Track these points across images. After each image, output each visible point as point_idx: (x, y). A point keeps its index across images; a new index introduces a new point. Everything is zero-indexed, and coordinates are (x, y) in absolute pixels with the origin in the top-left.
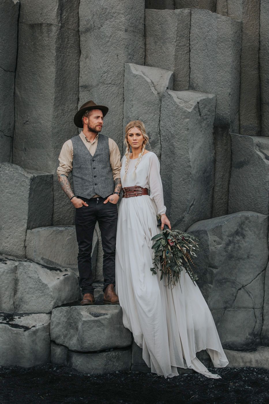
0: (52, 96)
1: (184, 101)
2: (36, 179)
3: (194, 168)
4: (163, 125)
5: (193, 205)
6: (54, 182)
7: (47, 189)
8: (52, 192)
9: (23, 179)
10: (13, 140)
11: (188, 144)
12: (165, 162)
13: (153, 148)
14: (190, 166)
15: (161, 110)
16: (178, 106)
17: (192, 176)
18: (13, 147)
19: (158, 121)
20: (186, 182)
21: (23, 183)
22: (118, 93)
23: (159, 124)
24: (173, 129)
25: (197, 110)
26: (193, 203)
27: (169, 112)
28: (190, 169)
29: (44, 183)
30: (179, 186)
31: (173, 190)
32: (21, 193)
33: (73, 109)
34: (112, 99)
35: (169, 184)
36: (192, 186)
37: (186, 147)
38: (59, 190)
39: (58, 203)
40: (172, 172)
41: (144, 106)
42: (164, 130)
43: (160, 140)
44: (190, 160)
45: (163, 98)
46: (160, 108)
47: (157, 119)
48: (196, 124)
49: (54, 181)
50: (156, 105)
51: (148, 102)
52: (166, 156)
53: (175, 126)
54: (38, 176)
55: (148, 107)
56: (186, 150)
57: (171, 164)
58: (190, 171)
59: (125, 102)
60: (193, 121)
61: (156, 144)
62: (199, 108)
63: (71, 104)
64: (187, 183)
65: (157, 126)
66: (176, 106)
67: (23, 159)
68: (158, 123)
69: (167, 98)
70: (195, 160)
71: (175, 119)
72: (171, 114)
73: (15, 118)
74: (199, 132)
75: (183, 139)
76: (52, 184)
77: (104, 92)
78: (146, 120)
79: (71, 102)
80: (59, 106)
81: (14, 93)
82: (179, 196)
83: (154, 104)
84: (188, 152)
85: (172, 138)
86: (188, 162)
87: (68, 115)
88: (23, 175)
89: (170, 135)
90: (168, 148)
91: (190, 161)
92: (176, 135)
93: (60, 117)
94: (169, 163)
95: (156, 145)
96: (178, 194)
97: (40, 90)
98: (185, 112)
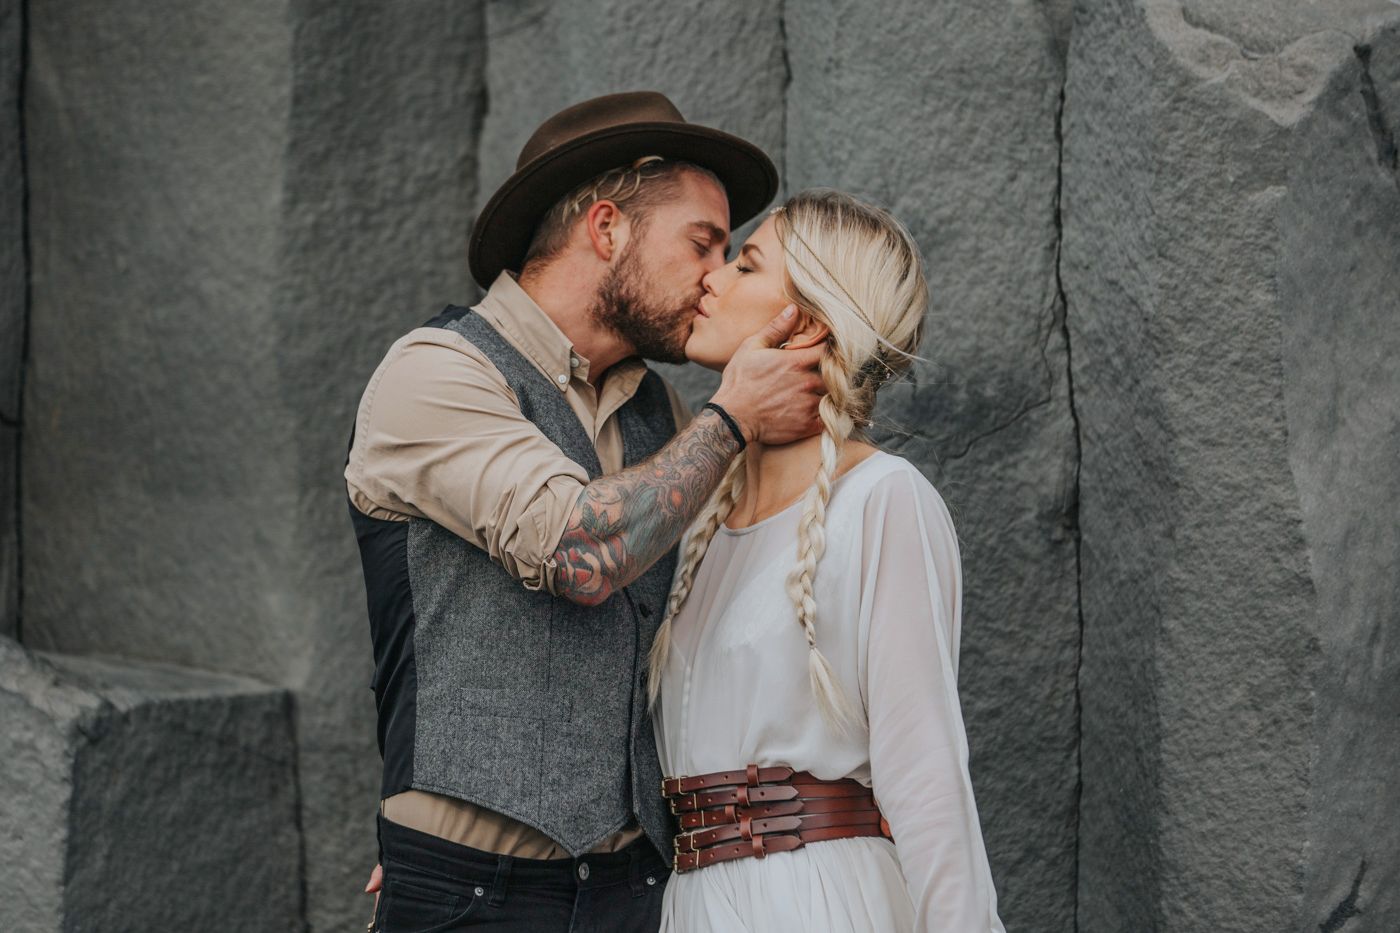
0: (277, 82)
1: (1240, 39)
2: (130, 729)
3: (1344, 602)
4: (1082, 255)
5: (1354, 912)
6: (302, 755)
7: (244, 805)
8: (289, 829)
9: (14, 735)
10: (19, 437)
11: (1279, 396)
12: (1107, 560)
13: (1013, 450)
14: (1305, 585)
15: (1064, 129)
16: (1187, 81)
17: (1330, 669)
18: (19, 493)
19: (1048, 217)
20: (1275, 722)
21: (16, 763)
22: (744, 22)
23: (1054, 248)
24: (1157, 276)
25: (1358, 111)
26: (1354, 895)
27: (1122, 138)
28: (1307, 607)
29: (211, 757)
30: (1220, 755)
31: (1168, 790)
32: (9, 846)
33: (443, 176)
34: (698, 71)
35: (1142, 743)
36: (1337, 755)
37: (1268, 424)
38: (346, 817)
39: (341, 918)
40: (1158, 641)
41: (928, 109)
42: (1095, 289)
43: (1064, 380)
44: (1303, 527)
45: (1074, 32)
46: (1060, 113)
47: (1040, 206)
48: (1359, 230)
49: (303, 737)
50: (1027, 94)
51: (962, 71)
52: (1110, 508)
53: (1173, 250)
54: (145, 710)
55: (960, 110)
56: (1265, 450)
57: (1148, 572)
58: (1310, 626)
59: (794, 86)
60: (1325, 205)
61: (1034, 415)
62: (1372, 99)
63: (422, 139)
64: (1288, 726)
65: (1035, 267)
66: (1172, 82)
67: (89, 578)
68: (1043, 235)
69: (1104, 27)
70: (1350, 536)
71: (1169, 192)
72: (1135, 152)
73: (28, 274)
74: (1387, 299)
75: (1235, 356)
76: (288, 766)
77: (628, 18)
78: (950, 220)
79: (424, 123)
80: (327, 155)
81: (23, 83)
82: (1219, 837)
83: (1009, 82)
84: (1281, 463)
85: (1151, 354)
86: (1283, 548)
87: (400, 223)
88: (13, 700)
89: (1133, 327)
90: (1126, 436)
91: (1300, 542)
92: (1186, 321)
93: (336, 245)
94: (1139, 567)
95: (1037, 423)
96: (1210, 824)
97: (198, 42)
98: (1244, 129)
